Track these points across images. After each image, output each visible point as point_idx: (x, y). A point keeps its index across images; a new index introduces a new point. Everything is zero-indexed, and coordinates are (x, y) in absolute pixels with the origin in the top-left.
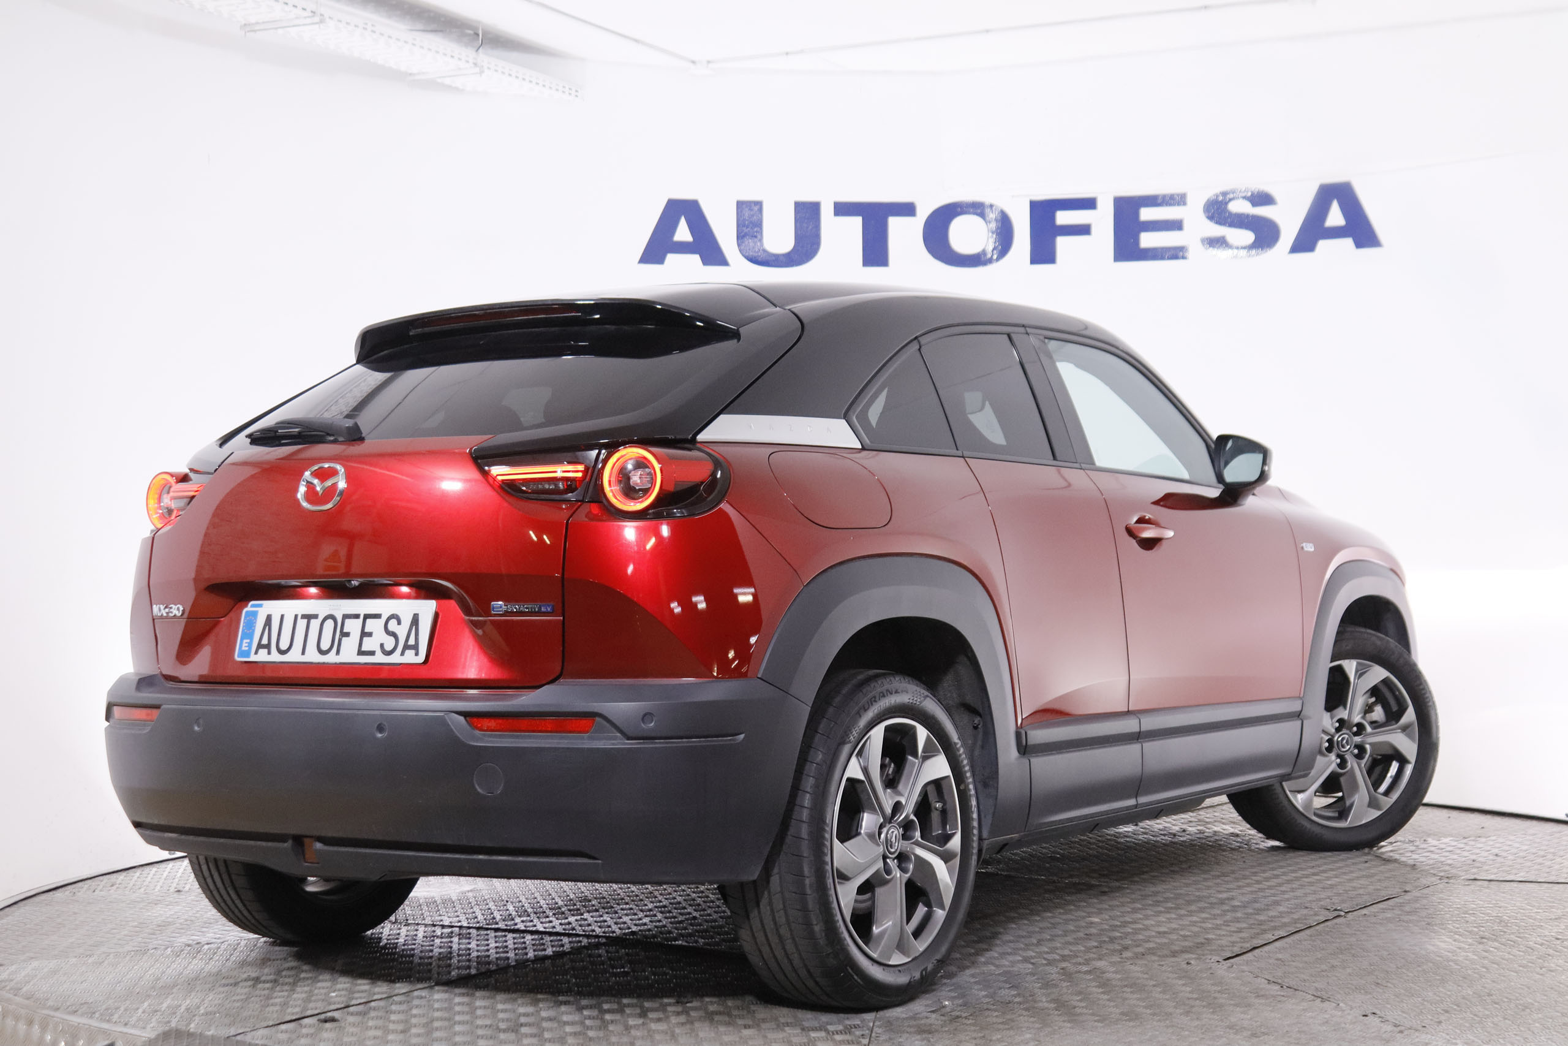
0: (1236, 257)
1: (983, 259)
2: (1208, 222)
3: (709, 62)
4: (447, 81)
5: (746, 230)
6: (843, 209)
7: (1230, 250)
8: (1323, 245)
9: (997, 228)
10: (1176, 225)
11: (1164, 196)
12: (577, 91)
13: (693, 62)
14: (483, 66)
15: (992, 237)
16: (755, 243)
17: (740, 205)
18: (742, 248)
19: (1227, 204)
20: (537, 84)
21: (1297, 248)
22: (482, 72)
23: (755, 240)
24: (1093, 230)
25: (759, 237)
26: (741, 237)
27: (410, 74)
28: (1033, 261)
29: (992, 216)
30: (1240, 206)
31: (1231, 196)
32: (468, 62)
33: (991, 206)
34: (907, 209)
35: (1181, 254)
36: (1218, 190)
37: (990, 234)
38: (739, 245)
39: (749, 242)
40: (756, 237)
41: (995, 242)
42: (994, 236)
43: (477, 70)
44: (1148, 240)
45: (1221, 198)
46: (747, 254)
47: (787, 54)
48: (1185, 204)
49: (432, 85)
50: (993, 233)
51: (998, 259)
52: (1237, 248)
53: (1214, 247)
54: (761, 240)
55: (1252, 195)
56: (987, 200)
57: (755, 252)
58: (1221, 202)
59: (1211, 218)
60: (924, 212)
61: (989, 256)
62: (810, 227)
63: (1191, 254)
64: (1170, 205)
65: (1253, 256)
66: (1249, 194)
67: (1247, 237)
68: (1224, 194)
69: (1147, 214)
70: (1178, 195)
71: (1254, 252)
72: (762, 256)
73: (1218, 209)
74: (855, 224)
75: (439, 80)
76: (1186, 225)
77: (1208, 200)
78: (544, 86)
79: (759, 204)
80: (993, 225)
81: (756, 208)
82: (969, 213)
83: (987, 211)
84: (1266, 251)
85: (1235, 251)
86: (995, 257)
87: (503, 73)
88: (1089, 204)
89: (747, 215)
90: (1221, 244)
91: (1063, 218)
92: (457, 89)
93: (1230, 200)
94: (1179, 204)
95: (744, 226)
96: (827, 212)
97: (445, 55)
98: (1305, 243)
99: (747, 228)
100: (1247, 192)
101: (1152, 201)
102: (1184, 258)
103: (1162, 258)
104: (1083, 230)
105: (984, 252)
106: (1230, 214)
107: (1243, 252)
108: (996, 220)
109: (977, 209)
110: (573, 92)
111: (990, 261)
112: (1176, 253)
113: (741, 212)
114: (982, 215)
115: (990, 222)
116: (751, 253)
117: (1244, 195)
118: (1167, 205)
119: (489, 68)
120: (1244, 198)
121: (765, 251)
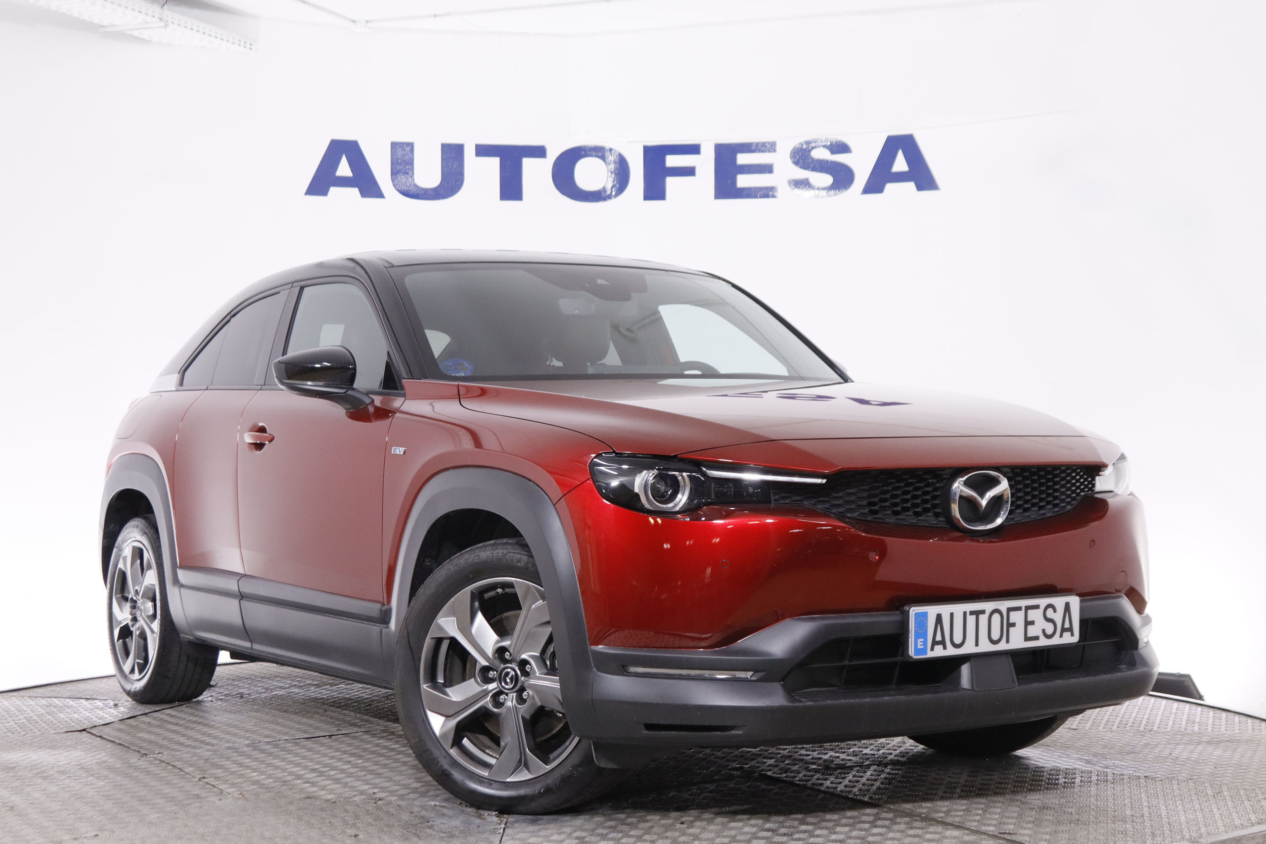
0: (817, 196)
1: (603, 195)
2: (794, 166)
3: (367, 22)
4: (136, 33)
5: (398, 167)
6: (483, 151)
7: (812, 191)
8: (890, 187)
9: (616, 169)
10: (767, 169)
11: (757, 144)
12: (251, 44)
13: (354, 21)
14: (167, 21)
15: (611, 176)
16: (407, 179)
17: (394, 145)
18: (396, 182)
19: (810, 151)
20: (216, 37)
21: (868, 190)
22: (166, 26)
23: (407, 176)
24: (697, 171)
25: (410, 173)
26: (394, 173)
27: (103, 26)
28: (646, 198)
29: (611, 158)
30: (820, 154)
31: (814, 145)
32: (154, 16)
33: (611, 150)
34: (539, 152)
35: (771, 193)
36: (802, 140)
37: (610, 174)
38: (393, 181)
39: (402, 178)
40: (408, 173)
41: (614, 181)
42: (613, 176)
43: (162, 24)
44: (743, 181)
45: (805, 147)
46: (400, 188)
47: (435, 16)
48: (775, 151)
49: (122, 36)
50: (612, 173)
51: (616, 196)
52: (818, 189)
53: (799, 188)
54: (412, 176)
55: (831, 144)
56: (607, 146)
57: (407, 186)
58: (806, 149)
59: (796, 163)
60: (553, 155)
61: (609, 192)
62: (455, 166)
63: (779, 194)
64: (762, 151)
65: (831, 196)
66: (829, 143)
67: (827, 179)
68: (808, 143)
69: (743, 159)
70: (769, 143)
71: (832, 192)
72: (413, 190)
73: (802, 156)
74: (494, 163)
75: (128, 32)
76: (776, 169)
77: (794, 148)
78: (222, 39)
79: (411, 145)
80: (612, 166)
81: (408, 149)
82: (592, 156)
83: (607, 154)
84: (843, 192)
85: (817, 191)
86: (614, 193)
87: (186, 27)
88: (694, 149)
89: (400, 154)
90: (805, 185)
91: (672, 161)
92: (144, 40)
93: (813, 148)
94: (770, 151)
95: (397, 164)
96: (469, 153)
97: (133, 10)
98: (874, 186)
99: (400, 165)
100: (827, 142)
101: (747, 148)
102: (773, 196)
103: (755, 197)
104: (689, 172)
105: (604, 189)
106: (813, 159)
107: (824, 193)
108: (615, 162)
109: (599, 152)
110: (248, 46)
111: (609, 197)
112: (767, 193)
113: (395, 152)
114: (603, 158)
115: (609, 164)
116: (403, 188)
117: (824, 144)
118: (759, 152)
119: (173, 23)
120: (825, 146)
121: (416, 186)
